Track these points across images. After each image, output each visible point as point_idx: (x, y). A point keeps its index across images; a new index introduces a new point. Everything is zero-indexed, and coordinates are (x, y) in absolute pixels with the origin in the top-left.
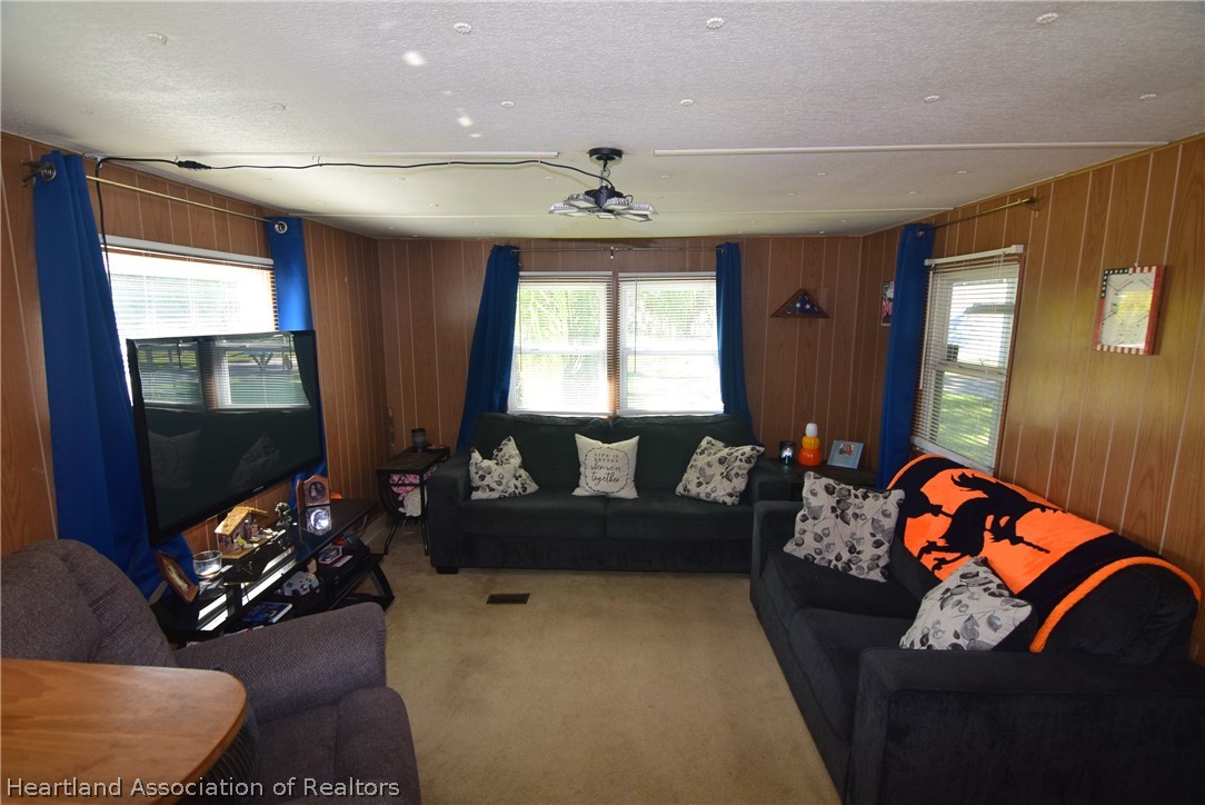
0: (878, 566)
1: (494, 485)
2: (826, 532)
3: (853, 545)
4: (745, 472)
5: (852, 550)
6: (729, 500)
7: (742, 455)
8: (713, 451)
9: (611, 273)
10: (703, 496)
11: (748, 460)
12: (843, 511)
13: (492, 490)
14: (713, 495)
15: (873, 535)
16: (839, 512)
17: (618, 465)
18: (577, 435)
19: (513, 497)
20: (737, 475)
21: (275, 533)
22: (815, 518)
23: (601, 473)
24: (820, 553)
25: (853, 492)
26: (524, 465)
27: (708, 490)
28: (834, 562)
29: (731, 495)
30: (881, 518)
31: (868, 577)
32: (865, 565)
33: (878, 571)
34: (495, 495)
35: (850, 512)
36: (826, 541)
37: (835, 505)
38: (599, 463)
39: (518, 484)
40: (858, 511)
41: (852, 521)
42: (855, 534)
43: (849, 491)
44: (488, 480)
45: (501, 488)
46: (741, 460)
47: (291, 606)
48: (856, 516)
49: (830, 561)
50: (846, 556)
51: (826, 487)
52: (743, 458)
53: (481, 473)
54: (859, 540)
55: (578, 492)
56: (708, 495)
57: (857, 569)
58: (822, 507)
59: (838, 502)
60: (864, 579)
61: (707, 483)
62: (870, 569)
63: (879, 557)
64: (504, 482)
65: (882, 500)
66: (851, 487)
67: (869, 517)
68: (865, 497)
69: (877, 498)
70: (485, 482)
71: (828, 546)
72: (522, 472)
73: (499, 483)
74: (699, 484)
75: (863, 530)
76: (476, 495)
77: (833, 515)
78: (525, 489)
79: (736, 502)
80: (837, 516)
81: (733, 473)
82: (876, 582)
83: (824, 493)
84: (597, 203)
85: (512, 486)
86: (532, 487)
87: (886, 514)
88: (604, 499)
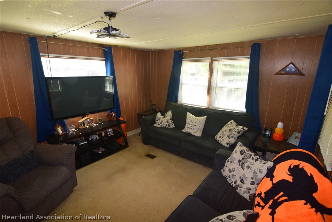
0: (249, 193)
1: (159, 123)
2: (234, 169)
3: (243, 179)
4: (236, 136)
5: (242, 181)
6: (226, 145)
7: (237, 130)
8: (230, 126)
9: (210, 58)
10: (219, 141)
11: (238, 132)
12: (243, 163)
13: (159, 124)
14: (222, 142)
15: (252, 178)
16: (241, 163)
17: (195, 124)
18: (188, 112)
19: (164, 128)
20: (233, 137)
21: (95, 124)
22: (231, 162)
23: (190, 126)
24: (230, 177)
25: (253, 156)
26: (172, 119)
27: (221, 140)
28: (233, 183)
29: (227, 144)
30: (258, 172)
31: (243, 195)
32: (243, 190)
33: (248, 195)
34: (159, 126)
35: (246, 165)
36: (233, 173)
37: (241, 159)
38: (190, 123)
39: (167, 124)
40: (250, 165)
41: (246, 169)
42: (245, 175)
43: (251, 155)
44: (158, 122)
45: (161, 124)
46: (236, 132)
47: (87, 142)
48: (248, 167)
49: (232, 182)
50: (239, 182)
51: (241, 151)
52: (237, 131)
53: (157, 119)
54: (246, 178)
55: (184, 131)
56: (221, 141)
57: (239, 190)
58: (236, 158)
59: (243, 159)
60: (241, 196)
61: (222, 137)
62: (244, 193)
63: (250, 189)
64: (162, 123)
65: (262, 164)
66: (253, 154)
67: (253, 170)
68: (256, 160)
69: (261, 162)
70: (157, 122)
71: (233, 175)
72: (170, 121)
73: (161, 123)
74: (220, 137)
75: (248, 174)
76: (155, 125)
77: (238, 164)
78: (169, 126)
79: (228, 147)
80: (239, 165)
81: (231, 136)
82: (246, 199)
83: (239, 153)
84: (108, 32)
85: (165, 124)
86: (173, 126)
87: (260, 171)
88: (189, 134)
